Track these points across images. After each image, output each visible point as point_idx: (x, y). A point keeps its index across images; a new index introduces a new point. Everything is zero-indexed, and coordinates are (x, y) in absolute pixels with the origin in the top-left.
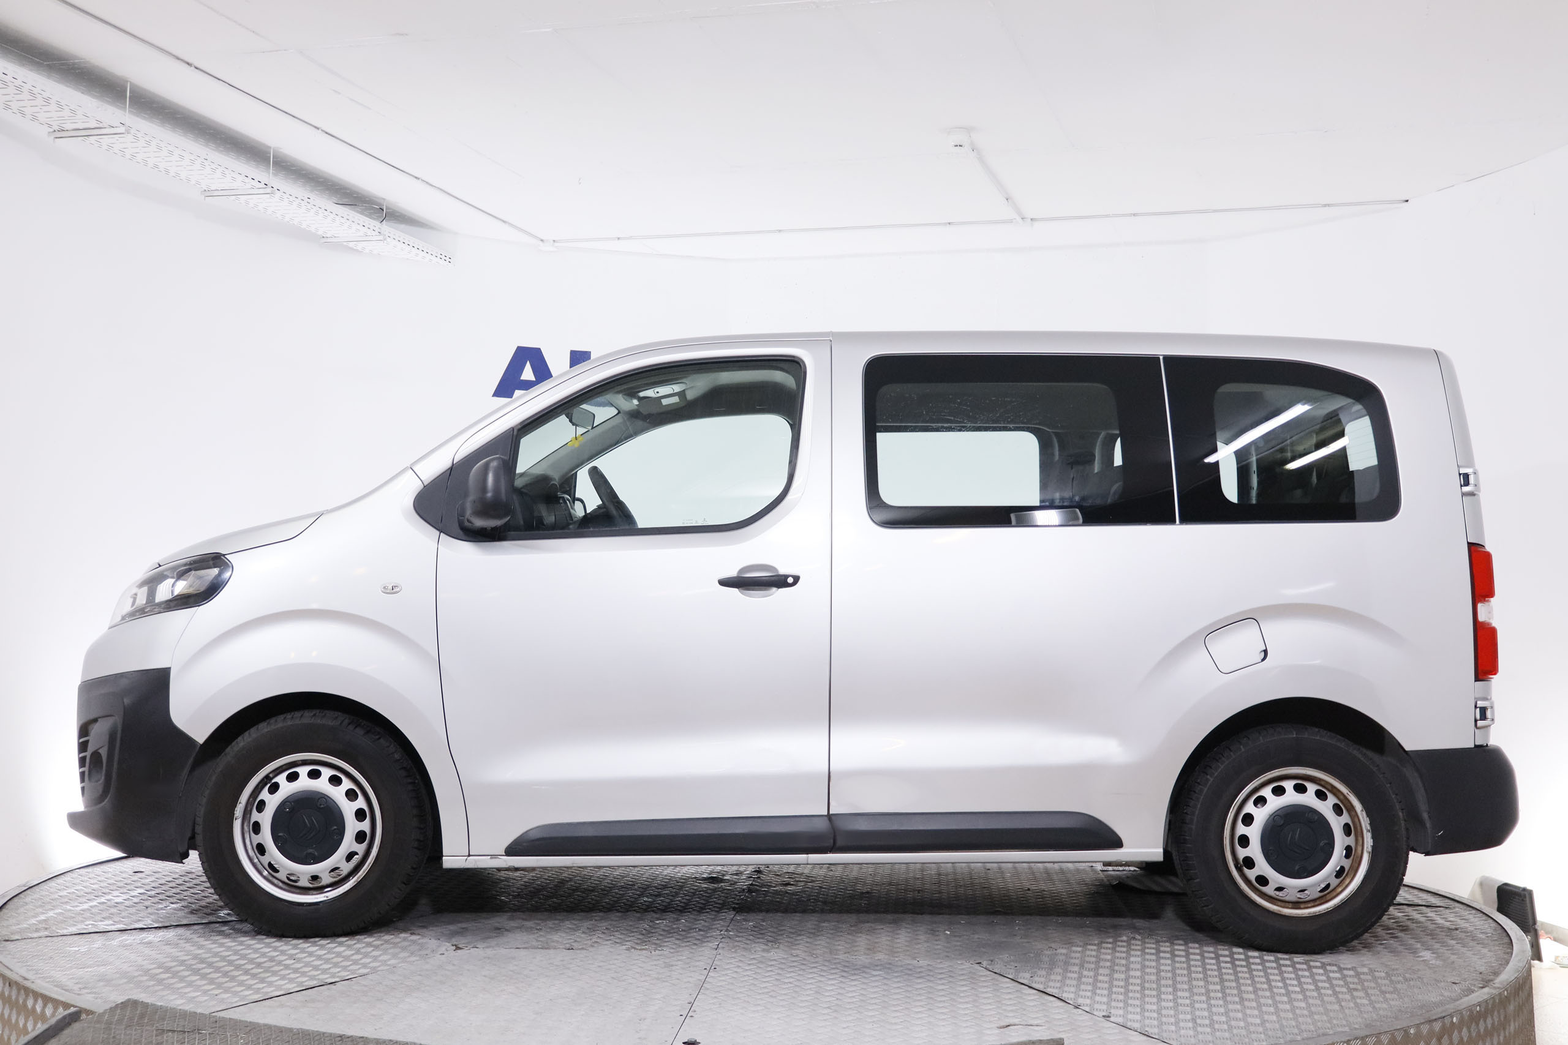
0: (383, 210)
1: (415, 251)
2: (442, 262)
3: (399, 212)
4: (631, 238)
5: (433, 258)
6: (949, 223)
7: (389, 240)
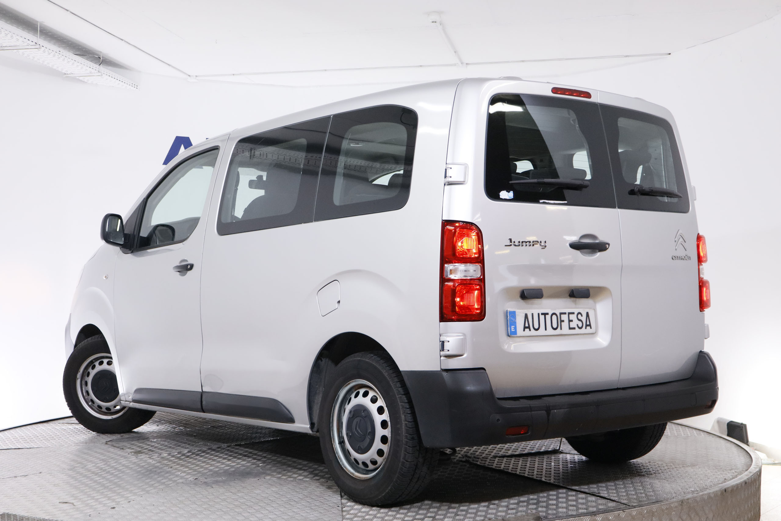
0: (100, 58)
1: (118, 81)
2: (133, 88)
3: (109, 60)
4: (240, 74)
5: (128, 85)
6: (421, 66)
7: (104, 75)
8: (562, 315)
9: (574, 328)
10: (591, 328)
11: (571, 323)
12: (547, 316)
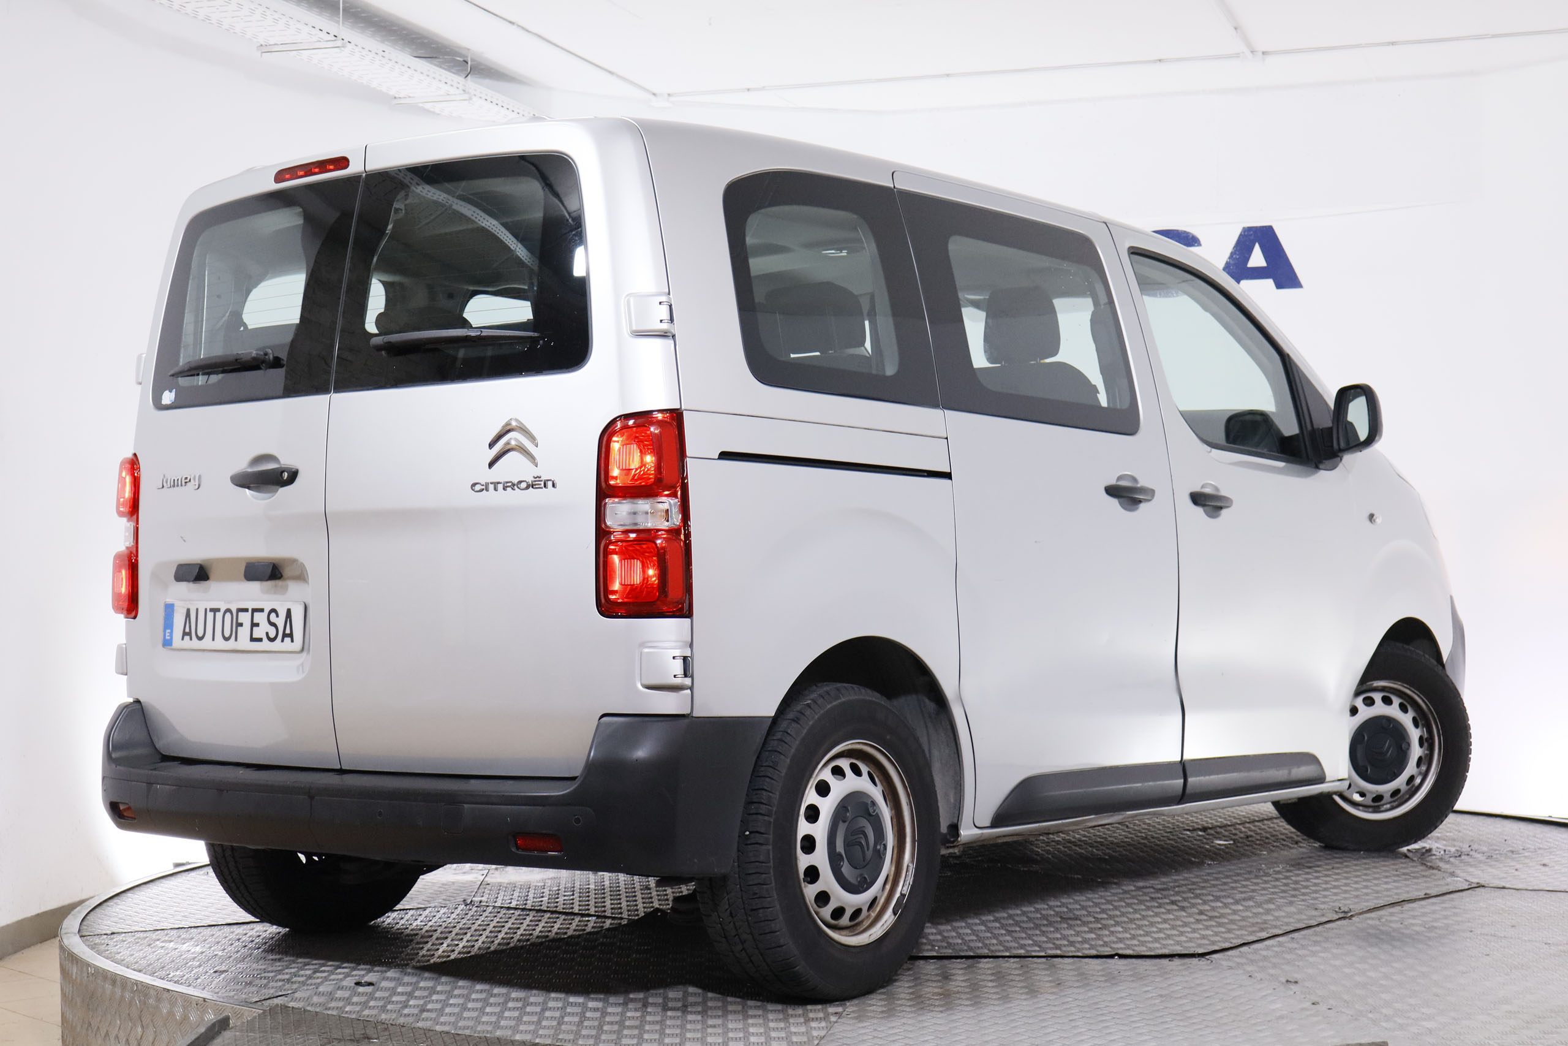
0: (467, 63)
8: (240, 614)
9: (260, 640)
10: (292, 641)
11: (254, 628)
12: (217, 613)
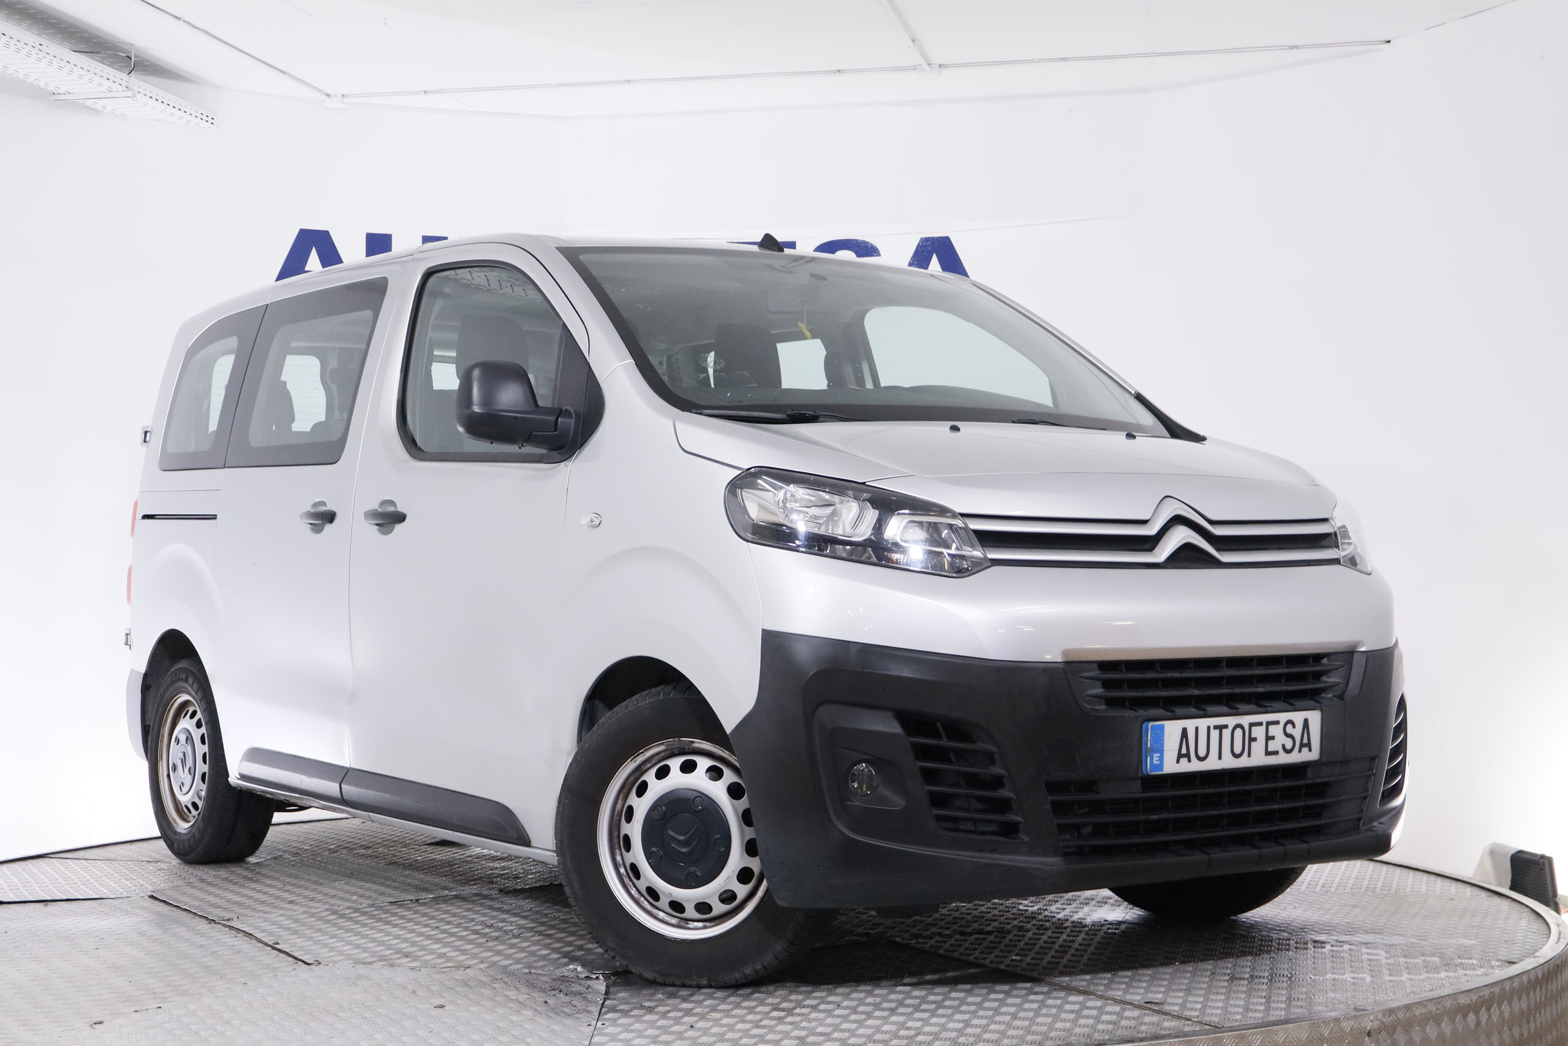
1: (170, 110)
2: (202, 124)
3: (149, 61)
4: (441, 91)
5: (192, 118)
6: (839, 71)
7: (138, 96)
